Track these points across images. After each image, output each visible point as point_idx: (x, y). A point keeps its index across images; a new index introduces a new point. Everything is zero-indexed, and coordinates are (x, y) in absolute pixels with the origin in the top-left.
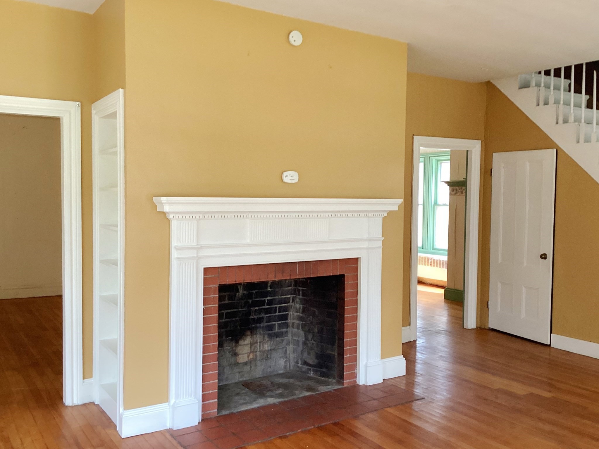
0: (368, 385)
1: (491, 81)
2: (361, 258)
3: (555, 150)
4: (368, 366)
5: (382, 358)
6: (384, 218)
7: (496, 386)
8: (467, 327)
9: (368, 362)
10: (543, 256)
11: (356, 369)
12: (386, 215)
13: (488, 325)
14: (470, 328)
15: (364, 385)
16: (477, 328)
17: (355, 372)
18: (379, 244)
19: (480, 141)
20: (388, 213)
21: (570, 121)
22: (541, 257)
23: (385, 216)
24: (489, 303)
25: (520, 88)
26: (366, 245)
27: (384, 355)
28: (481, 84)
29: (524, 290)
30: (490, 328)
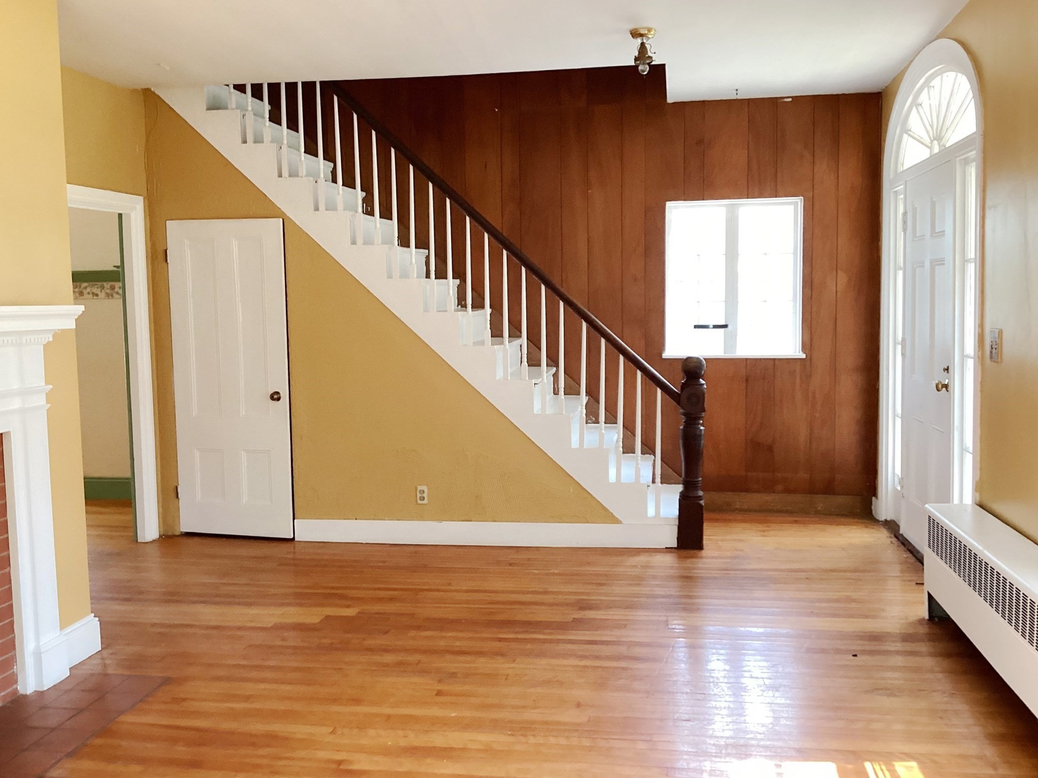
0: (45, 689)
1: (152, 89)
2: (8, 433)
3: (281, 220)
4: (42, 650)
5: (62, 627)
6: (47, 346)
7: (269, 622)
8: (145, 539)
9: (41, 644)
10: (276, 397)
11: (15, 664)
12: (51, 339)
13: (180, 528)
14: (151, 540)
15: (35, 691)
16: (161, 536)
17: (14, 672)
18: (40, 400)
19: (141, 198)
20: (53, 336)
21: (300, 174)
22: (272, 398)
23: (49, 342)
24: (179, 490)
25: (208, 109)
26: (16, 404)
27: (65, 621)
28: (134, 91)
29: (244, 456)
30: (183, 533)
